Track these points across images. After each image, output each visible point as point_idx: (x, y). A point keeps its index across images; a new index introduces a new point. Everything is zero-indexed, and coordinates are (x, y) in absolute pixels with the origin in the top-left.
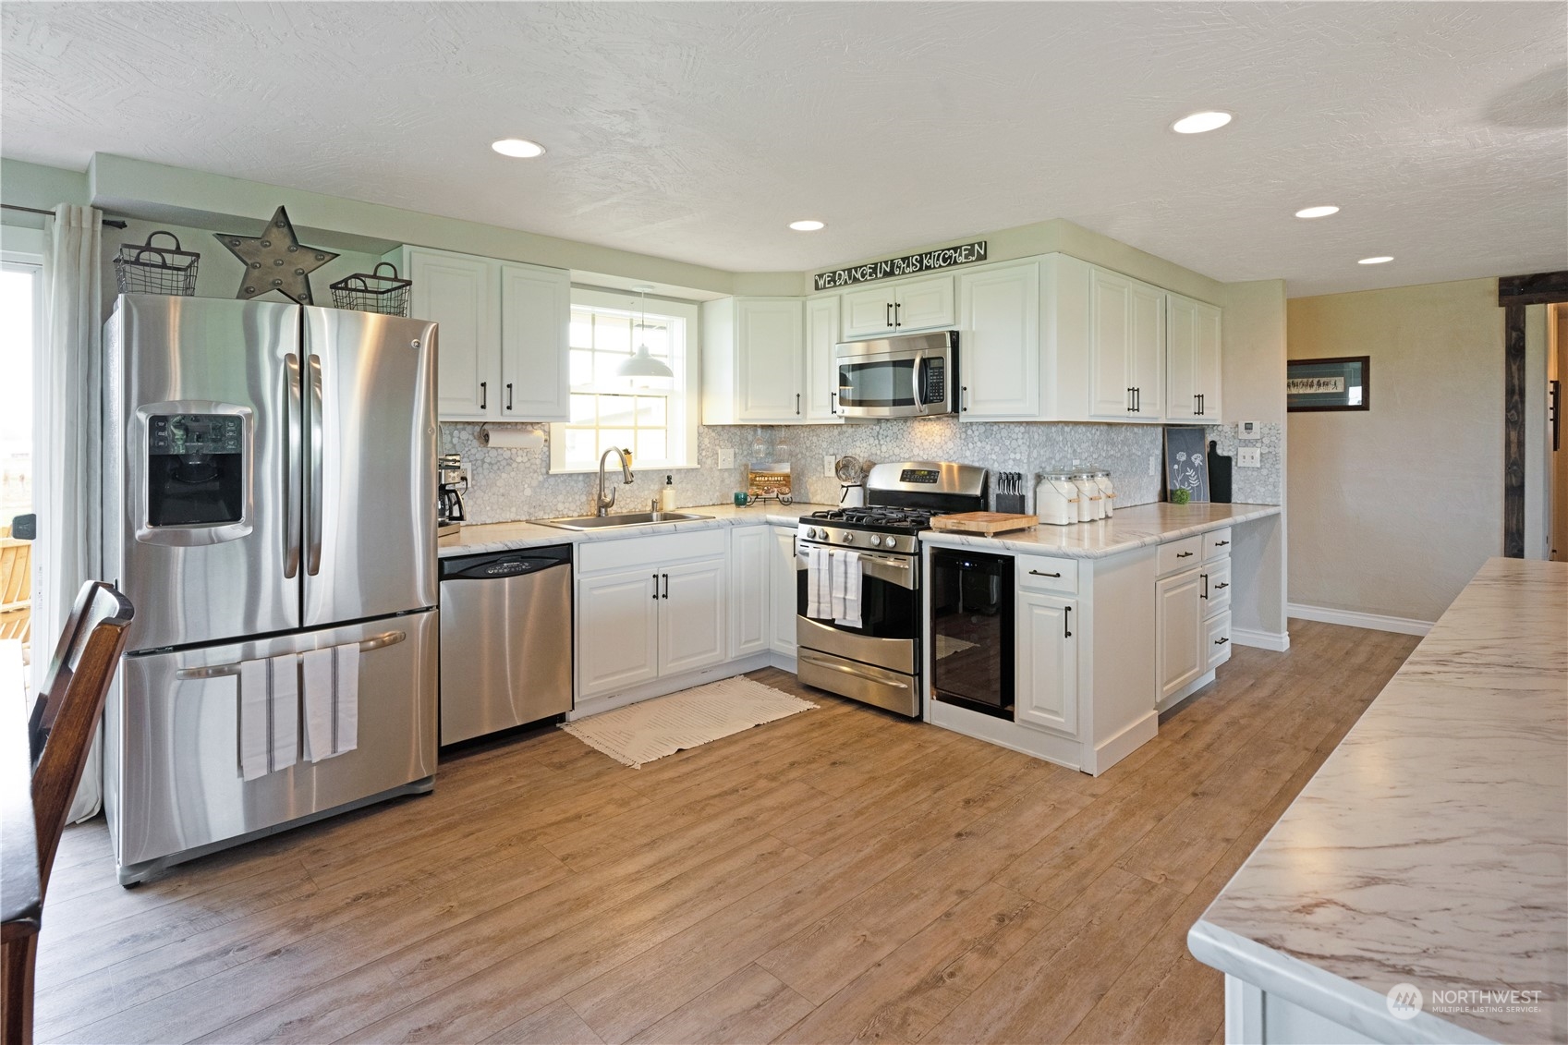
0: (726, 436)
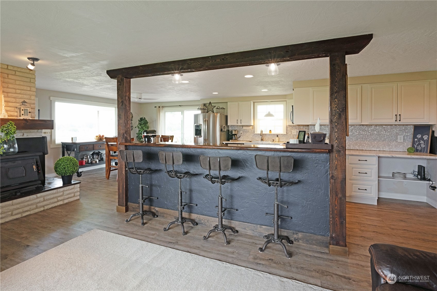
0: (294, 128)
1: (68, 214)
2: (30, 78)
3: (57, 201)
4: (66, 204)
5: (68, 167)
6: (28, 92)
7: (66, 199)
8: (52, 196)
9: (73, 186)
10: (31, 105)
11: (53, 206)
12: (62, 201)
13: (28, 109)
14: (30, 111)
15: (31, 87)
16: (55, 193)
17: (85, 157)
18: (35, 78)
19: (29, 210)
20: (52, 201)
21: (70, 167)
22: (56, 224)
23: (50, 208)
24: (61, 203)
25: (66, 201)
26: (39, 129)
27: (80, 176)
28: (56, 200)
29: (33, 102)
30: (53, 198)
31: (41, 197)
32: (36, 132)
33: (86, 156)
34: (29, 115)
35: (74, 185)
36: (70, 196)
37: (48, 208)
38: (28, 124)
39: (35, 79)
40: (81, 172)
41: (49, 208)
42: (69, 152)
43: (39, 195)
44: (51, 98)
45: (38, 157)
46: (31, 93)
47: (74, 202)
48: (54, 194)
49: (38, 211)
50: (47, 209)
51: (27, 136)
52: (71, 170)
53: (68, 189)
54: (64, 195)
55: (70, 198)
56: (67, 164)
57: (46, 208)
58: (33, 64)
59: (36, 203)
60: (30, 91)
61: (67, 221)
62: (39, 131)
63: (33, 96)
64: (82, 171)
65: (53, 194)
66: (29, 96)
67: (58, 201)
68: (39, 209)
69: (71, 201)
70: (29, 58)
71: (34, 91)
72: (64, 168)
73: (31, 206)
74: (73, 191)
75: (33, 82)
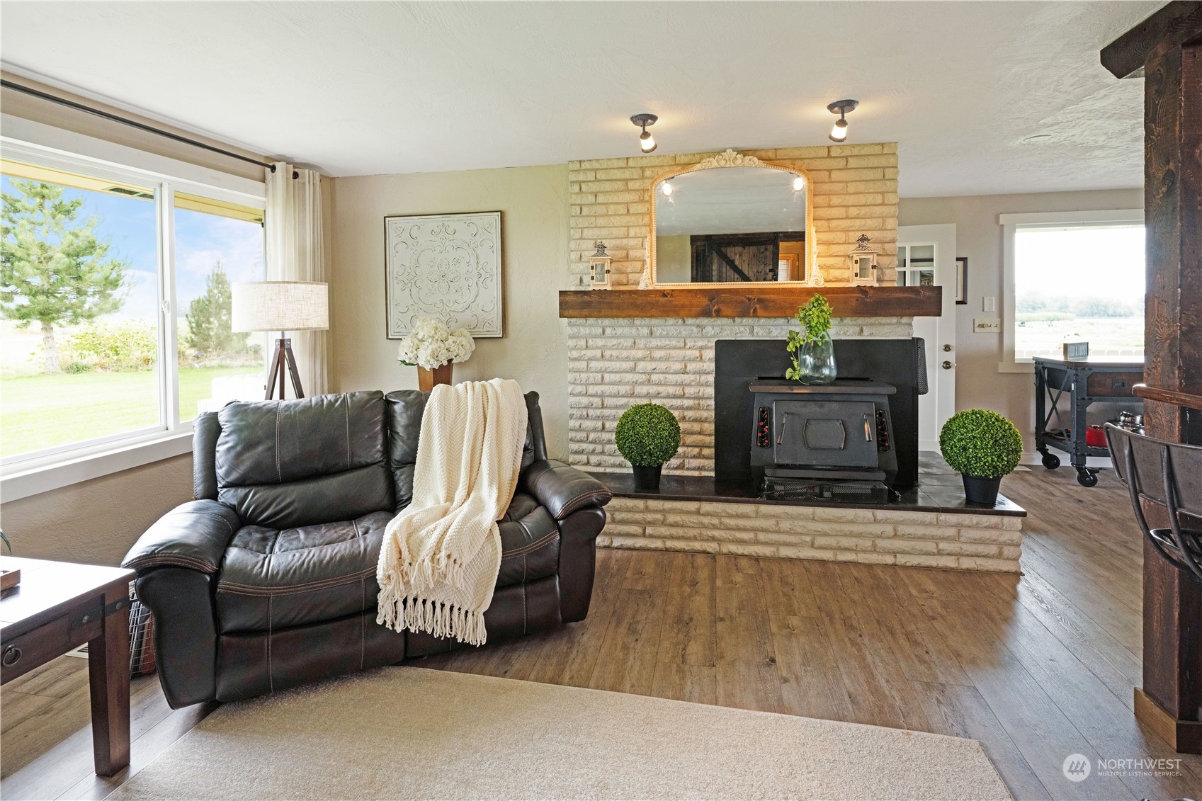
1: (942, 616)
2: (884, 168)
3: (935, 551)
4: (968, 572)
5: (975, 446)
6: (878, 210)
7: (968, 555)
8: (920, 531)
9: (994, 519)
10: (886, 245)
11: (923, 564)
12: (953, 558)
13: (870, 256)
14: (875, 264)
15: (886, 194)
16: (930, 524)
17: (1122, 418)
18: (897, 163)
19: (853, 550)
20: (920, 545)
21: (983, 449)
22: (884, 629)
23: (913, 567)
24: (950, 562)
25: (967, 564)
26: (902, 316)
27: (1093, 483)
28: (931, 546)
29: (889, 235)
30: (923, 538)
31: (886, 521)
32: (894, 324)
33: (1126, 416)
34: (873, 274)
35: (1000, 517)
36: (981, 549)
37: (908, 564)
38: (868, 300)
39: (896, 167)
40: (1093, 471)
41: (910, 564)
42: (1055, 392)
43: (881, 514)
44: (1003, 219)
45: (885, 401)
46: (885, 210)
47: (996, 577)
48: (927, 525)
49: (877, 562)
50: (904, 567)
51: (871, 334)
52: (987, 461)
53: (975, 522)
54: (962, 539)
55: (984, 556)
56: (974, 437)
57: (901, 560)
58: (842, 123)
59: (871, 534)
60: (882, 204)
61: (919, 639)
62: (905, 320)
63: (892, 217)
64: (1101, 469)
65: (923, 524)
66: (881, 219)
67: (940, 553)
68: (880, 557)
69: (985, 569)
70: (831, 107)
71: (894, 205)
72: (965, 449)
73: (861, 541)
74: (993, 534)
75: (892, 178)
